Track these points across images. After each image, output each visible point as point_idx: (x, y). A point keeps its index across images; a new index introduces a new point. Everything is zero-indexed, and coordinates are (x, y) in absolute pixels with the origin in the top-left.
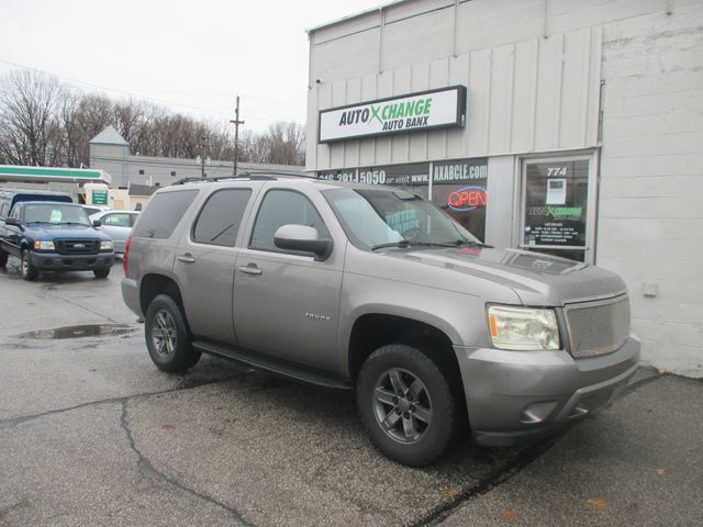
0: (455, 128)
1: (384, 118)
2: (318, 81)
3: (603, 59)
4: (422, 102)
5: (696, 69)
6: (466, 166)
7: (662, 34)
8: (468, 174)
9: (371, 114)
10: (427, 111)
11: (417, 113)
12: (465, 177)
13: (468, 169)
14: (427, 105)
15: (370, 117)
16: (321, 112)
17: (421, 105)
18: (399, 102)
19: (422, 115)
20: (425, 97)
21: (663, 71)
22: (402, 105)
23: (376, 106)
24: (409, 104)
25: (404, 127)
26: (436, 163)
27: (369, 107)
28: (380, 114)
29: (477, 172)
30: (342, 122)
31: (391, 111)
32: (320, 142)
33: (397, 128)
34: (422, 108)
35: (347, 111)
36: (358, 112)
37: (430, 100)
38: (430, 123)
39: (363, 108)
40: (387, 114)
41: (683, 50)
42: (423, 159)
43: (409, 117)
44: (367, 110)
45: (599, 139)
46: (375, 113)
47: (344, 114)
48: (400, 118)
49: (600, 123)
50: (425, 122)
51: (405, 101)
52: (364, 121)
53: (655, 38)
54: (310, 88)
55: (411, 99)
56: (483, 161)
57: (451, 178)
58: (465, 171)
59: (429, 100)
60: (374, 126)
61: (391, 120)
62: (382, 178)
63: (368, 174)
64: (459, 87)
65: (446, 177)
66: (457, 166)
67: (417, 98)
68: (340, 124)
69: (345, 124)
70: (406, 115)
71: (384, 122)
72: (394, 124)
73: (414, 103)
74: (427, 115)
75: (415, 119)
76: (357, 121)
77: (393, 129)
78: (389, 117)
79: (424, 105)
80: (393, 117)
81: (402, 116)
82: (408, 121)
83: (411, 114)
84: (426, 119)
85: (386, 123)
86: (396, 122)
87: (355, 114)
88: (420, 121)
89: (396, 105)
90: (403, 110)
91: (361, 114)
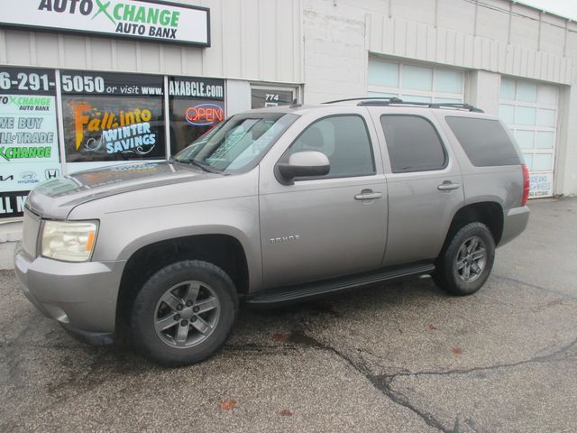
1: (117, 16)
3: (303, 22)
4: (168, 13)
5: (347, 45)
6: (202, 84)
7: (332, 17)
8: (205, 91)
9: (96, 7)
10: (174, 24)
11: (162, 23)
12: (202, 95)
13: (204, 87)
14: (175, 18)
17: (166, 15)
18: (138, 5)
19: (169, 26)
20: (171, 9)
22: (142, 9)
24: (151, 10)
25: (146, 34)
26: (172, 78)
28: (110, 10)
29: (215, 91)
30: (45, 6)
31: (126, 11)
33: (137, 34)
34: (168, 19)
37: (178, 14)
38: (179, 37)
40: (121, 14)
42: (162, 73)
43: (151, 24)
44: (89, 2)
45: (304, 78)
46: (102, 8)
48: (140, 23)
50: (173, 35)
51: (146, 5)
52: (83, 12)
53: (328, 18)
55: (155, 6)
57: (188, 94)
58: (202, 89)
59: (175, 14)
61: (128, 22)
62: (99, 86)
63: (75, 79)
64: (208, 10)
65: (183, 92)
66: (193, 83)
67: (161, 7)
68: (41, 7)
69: (49, 9)
70: (149, 22)
71: (117, 22)
72: (132, 28)
73: (157, 11)
74: (174, 28)
75: (160, 29)
76: (72, 11)
77: (131, 33)
78: (125, 18)
79: (171, 16)
80: (131, 19)
81: (143, 21)
82: (152, 29)
83: (155, 22)
84: (174, 32)
85: (121, 24)
86: (135, 26)
87: (69, 3)
88: (166, 32)
89: (134, 8)
90: (144, 15)
91: (78, 4)
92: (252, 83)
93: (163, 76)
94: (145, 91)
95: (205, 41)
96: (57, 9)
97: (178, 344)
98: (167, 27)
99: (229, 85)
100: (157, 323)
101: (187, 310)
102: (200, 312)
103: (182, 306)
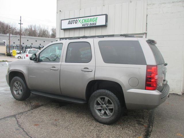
0: (105, 26)
1: (82, 22)
2: (60, 11)
3: (147, 9)
4: (94, 18)
7: (163, 3)
10: (96, 21)
11: (93, 21)
14: (96, 19)
15: (78, 22)
16: (61, 20)
17: (94, 19)
18: (87, 18)
19: (95, 22)
20: (95, 17)
22: (88, 19)
23: (80, 19)
24: (90, 19)
25: (89, 26)
27: (77, 19)
28: (81, 21)
30: (69, 23)
31: (84, 21)
32: (61, 29)
33: (87, 26)
34: (94, 20)
35: (70, 20)
36: (74, 21)
37: (97, 18)
38: (97, 25)
39: (75, 19)
40: (83, 21)
41: (168, 8)
43: (90, 23)
44: (77, 20)
45: (146, 31)
46: (80, 21)
47: (69, 21)
48: (87, 23)
49: (146, 26)
50: (96, 24)
51: (89, 18)
52: (76, 23)
53: (161, 4)
54: (57, 13)
60: (79, 25)
61: (85, 23)
64: (106, 15)
67: (93, 17)
68: (68, 24)
73: (92, 18)
75: (92, 23)
76: (74, 23)
77: (85, 26)
78: (84, 23)
79: (95, 19)
81: (88, 22)
82: (90, 24)
83: (91, 22)
84: (96, 23)
85: (83, 24)
86: (86, 24)
87: (73, 21)
88: (94, 24)
89: (86, 19)
90: (88, 21)
91: (75, 21)
96: (71, 24)
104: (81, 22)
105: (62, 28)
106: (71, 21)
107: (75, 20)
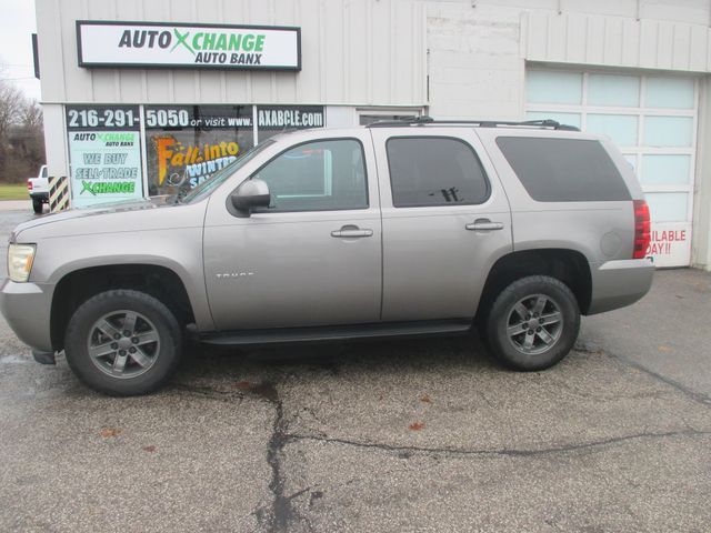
0: (293, 71)
4: (252, 37)
5: (492, 55)
6: (297, 112)
8: (300, 120)
9: (174, 39)
10: (258, 49)
11: (245, 49)
12: (297, 124)
13: (300, 116)
14: (259, 42)
15: (174, 44)
16: (80, 23)
17: (249, 40)
18: (219, 32)
19: (253, 52)
20: (256, 33)
21: (471, 51)
22: (223, 36)
23: (183, 31)
24: (233, 36)
25: (228, 62)
26: (261, 107)
27: (171, 30)
28: (189, 41)
29: (313, 119)
31: (206, 40)
32: (82, 65)
33: (217, 63)
34: (251, 44)
35: (133, 29)
36: (153, 34)
37: (263, 37)
38: (264, 62)
39: (161, 30)
40: (201, 41)
42: (249, 102)
43: (233, 51)
44: (168, 34)
45: (428, 99)
46: (182, 40)
47: (127, 33)
48: (220, 51)
50: (258, 61)
51: (228, 32)
52: (162, 46)
55: (237, 32)
56: (319, 109)
57: (281, 124)
58: (297, 118)
59: (260, 37)
60: (180, 55)
61: (208, 51)
62: (183, 119)
63: (159, 113)
64: (298, 30)
65: (274, 122)
66: (287, 112)
67: (245, 32)
68: (121, 45)
69: (129, 45)
70: (230, 49)
71: (197, 52)
72: (212, 57)
73: (240, 36)
74: (259, 53)
75: (242, 55)
76: (151, 45)
77: (211, 63)
78: (205, 48)
79: (255, 40)
80: (211, 48)
81: (224, 48)
82: (234, 56)
83: (237, 49)
84: (258, 57)
85: (200, 54)
86: (215, 55)
87: (148, 37)
88: (250, 58)
89: (214, 35)
90: (225, 42)
91: (157, 38)
92: (359, 108)
93: (251, 106)
94: (231, 122)
95: (295, 65)
96: (136, 45)
97: (115, 373)
98: (251, 53)
99: (329, 112)
100: (91, 348)
101: (126, 340)
102: (140, 344)
103: (120, 337)
104: (191, 47)
105: (85, 60)
106: (137, 33)
107: (157, 33)
